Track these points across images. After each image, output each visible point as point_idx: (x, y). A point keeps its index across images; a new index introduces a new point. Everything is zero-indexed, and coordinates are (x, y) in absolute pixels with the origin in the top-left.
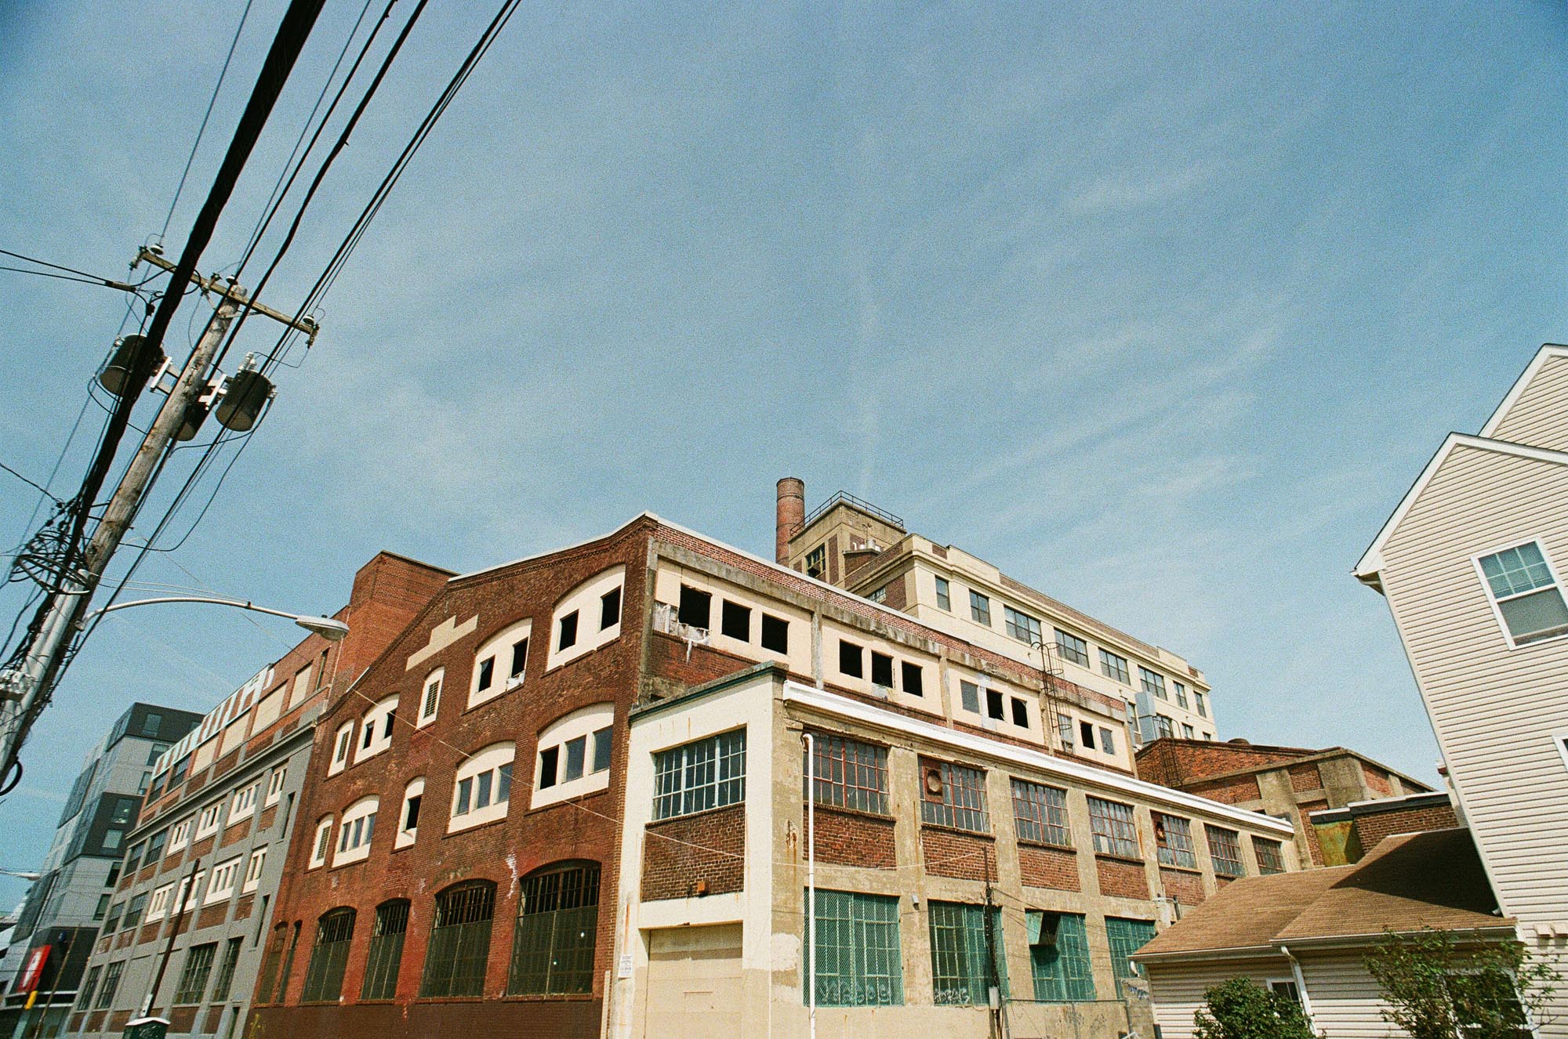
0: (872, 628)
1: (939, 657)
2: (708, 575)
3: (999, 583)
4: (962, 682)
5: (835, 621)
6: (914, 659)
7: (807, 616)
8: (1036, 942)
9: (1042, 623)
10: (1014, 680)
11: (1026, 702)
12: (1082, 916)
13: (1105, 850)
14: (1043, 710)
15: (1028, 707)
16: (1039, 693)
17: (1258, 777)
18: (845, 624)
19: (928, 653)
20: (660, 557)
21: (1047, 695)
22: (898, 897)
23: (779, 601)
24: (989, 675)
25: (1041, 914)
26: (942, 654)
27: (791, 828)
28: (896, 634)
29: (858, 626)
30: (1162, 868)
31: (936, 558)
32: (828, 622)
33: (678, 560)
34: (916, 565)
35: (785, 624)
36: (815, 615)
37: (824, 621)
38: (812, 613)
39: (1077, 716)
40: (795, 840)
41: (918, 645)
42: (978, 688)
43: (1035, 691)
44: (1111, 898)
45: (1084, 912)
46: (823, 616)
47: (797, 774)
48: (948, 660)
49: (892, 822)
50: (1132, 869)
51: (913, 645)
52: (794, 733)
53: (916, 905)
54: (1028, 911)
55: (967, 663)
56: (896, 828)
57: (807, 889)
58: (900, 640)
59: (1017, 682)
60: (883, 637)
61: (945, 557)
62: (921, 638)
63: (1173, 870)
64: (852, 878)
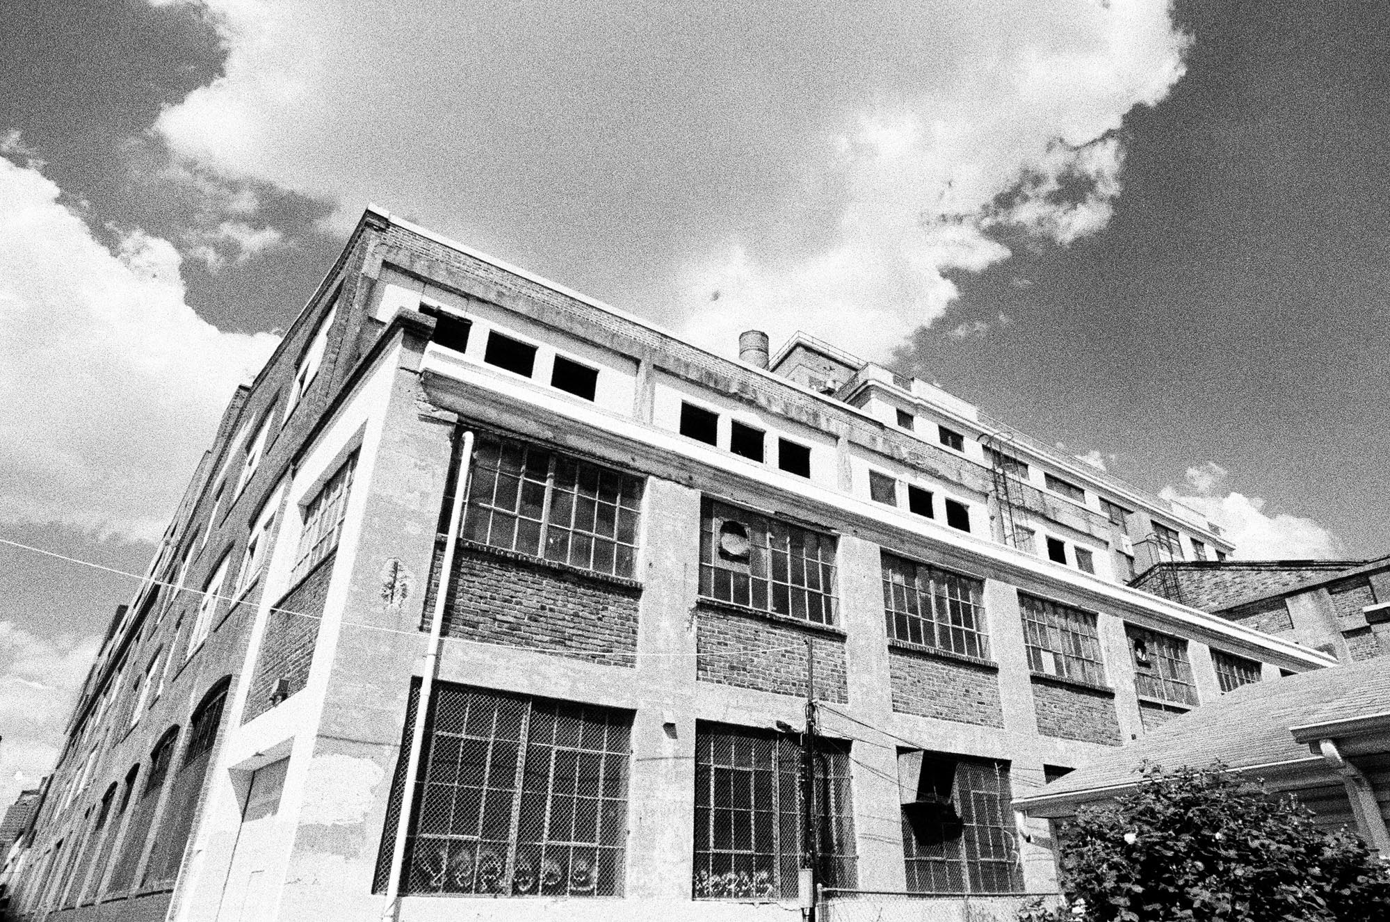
0: (733, 390)
1: (837, 438)
2: (467, 296)
3: (975, 420)
4: (872, 473)
5: (677, 376)
6: (798, 437)
7: (630, 365)
8: (911, 798)
9: (1029, 467)
10: (949, 477)
11: (968, 507)
12: (1005, 765)
13: (1049, 669)
14: (992, 518)
15: (970, 511)
16: (987, 496)
17: (1287, 600)
18: (692, 382)
19: (817, 429)
20: (386, 265)
21: (998, 498)
22: (632, 713)
23: (584, 341)
24: (913, 467)
25: (922, 753)
26: (840, 433)
27: (399, 575)
28: (769, 401)
29: (712, 385)
30: (1143, 703)
31: (898, 390)
32: (663, 376)
33: (418, 271)
34: (872, 396)
35: (594, 373)
36: (642, 364)
37: (659, 376)
38: (637, 362)
39: (1043, 531)
40: (404, 595)
41: (804, 419)
42: (897, 483)
43: (981, 493)
44: (1059, 739)
45: (1008, 757)
46: (655, 366)
47: (429, 489)
48: (850, 442)
49: (634, 592)
50: (1096, 701)
51: (796, 418)
52: (436, 427)
53: (669, 727)
54: (901, 751)
55: (879, 448)
56: (641, 603)
57: (417, 682)
58: (775, 409)
59: (955, 479)
60: (751, 403)
61: (909, 389)
62: (811, 411)
63: (1158, 706)
64: (530, 672)
